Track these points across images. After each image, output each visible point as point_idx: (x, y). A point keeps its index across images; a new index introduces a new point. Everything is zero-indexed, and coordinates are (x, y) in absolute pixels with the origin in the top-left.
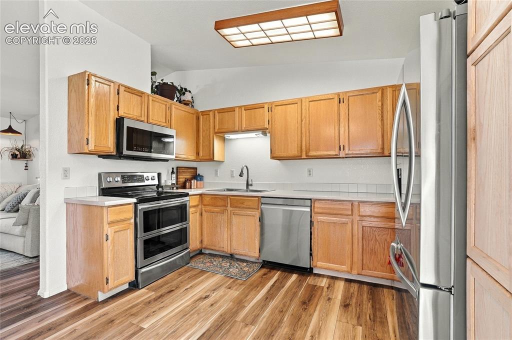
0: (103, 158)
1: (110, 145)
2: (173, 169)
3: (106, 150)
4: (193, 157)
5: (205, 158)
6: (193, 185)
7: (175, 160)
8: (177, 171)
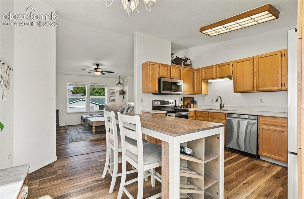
0: (154, 94)
1: (156, 89)
2: (182, 98)
3: (155, 91)
4: (192, 93)
5: (197, 93)
6: (191, 106)
7: (183, 94)
8: (184, 99)
